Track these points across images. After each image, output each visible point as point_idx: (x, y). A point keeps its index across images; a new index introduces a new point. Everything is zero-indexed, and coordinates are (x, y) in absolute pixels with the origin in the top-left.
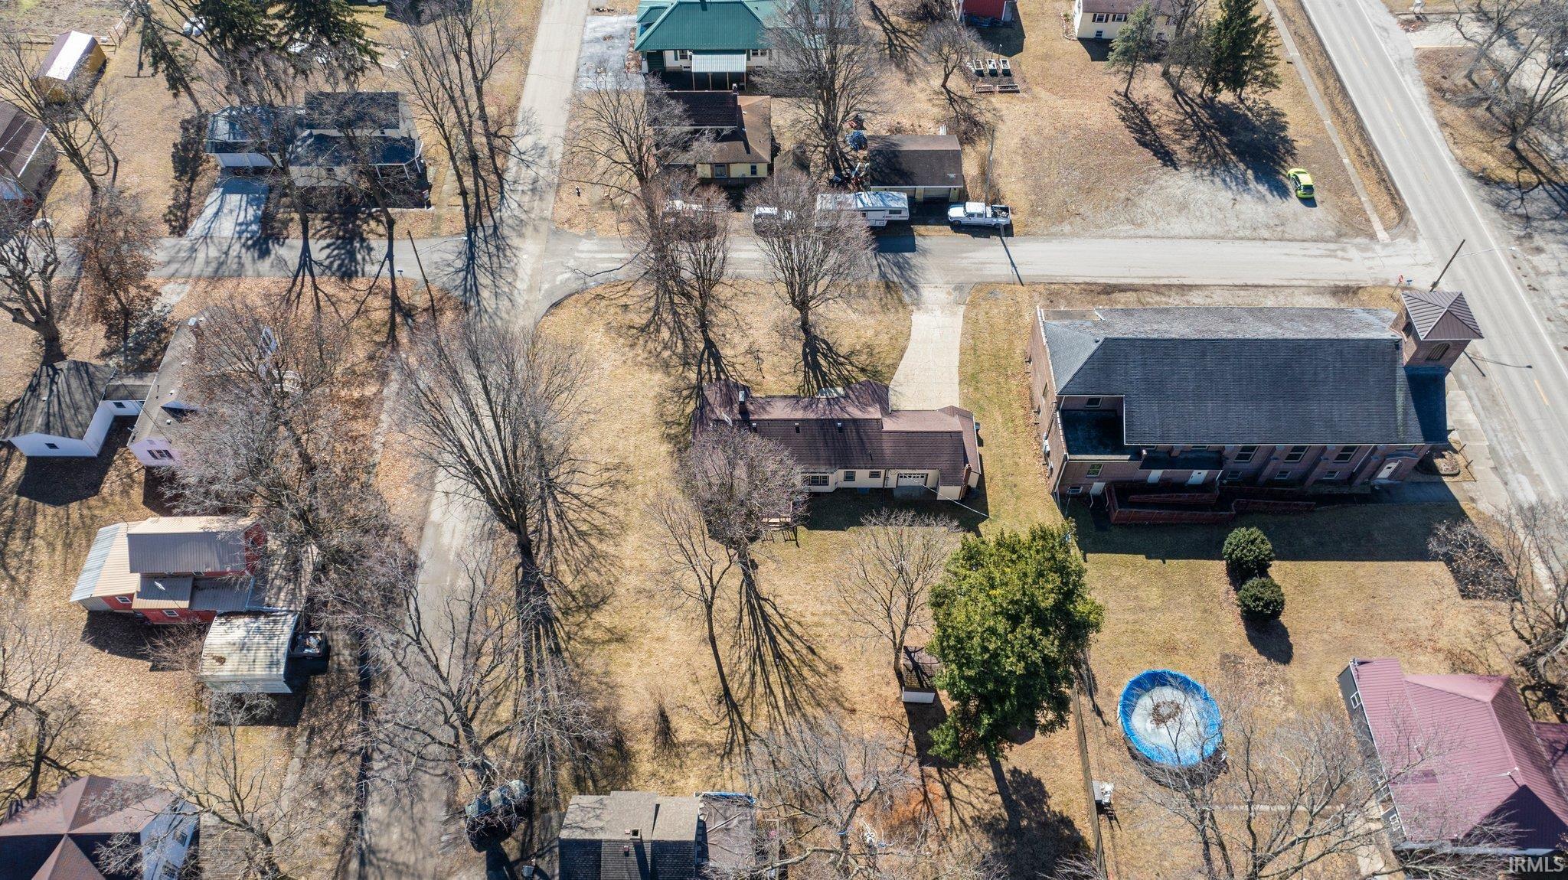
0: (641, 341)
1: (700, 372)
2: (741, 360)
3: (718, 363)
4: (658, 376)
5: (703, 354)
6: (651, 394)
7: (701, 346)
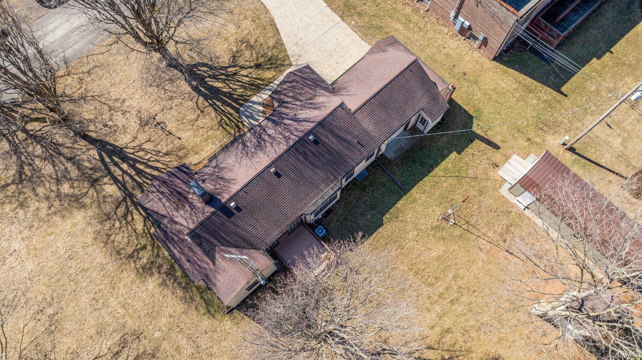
0: (29, 194)
1: (115, 180)
2: (142, 137)
3: (125, 158)
4: (79, 217)
5: (102, 160)
6: (89, 240)
7: (94, 153)
